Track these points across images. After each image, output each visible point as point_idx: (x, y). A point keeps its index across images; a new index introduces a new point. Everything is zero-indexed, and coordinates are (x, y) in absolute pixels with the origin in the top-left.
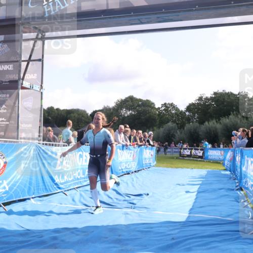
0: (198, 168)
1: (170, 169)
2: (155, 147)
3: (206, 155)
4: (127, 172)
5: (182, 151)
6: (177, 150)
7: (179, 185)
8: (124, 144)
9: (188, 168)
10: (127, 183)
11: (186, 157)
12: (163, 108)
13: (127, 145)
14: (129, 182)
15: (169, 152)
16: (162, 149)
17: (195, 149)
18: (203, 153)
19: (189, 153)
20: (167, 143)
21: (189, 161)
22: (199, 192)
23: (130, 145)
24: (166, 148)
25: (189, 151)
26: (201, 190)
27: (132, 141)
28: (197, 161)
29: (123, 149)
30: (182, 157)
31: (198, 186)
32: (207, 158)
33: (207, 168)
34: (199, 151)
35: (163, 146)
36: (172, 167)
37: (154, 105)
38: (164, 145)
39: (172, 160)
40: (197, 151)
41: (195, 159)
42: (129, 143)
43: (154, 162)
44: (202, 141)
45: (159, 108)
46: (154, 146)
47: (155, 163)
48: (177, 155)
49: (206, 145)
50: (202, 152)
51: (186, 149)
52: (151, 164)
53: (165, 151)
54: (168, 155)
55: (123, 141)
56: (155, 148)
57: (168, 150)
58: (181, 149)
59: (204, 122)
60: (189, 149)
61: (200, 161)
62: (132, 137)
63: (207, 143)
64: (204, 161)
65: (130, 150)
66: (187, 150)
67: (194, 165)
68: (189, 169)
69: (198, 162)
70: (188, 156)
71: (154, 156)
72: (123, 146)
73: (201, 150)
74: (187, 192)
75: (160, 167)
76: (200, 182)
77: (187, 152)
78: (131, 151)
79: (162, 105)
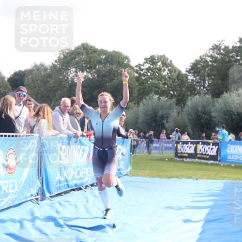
0: (209, 178)
1: (157, 180)
2: (129, 140)
3: (223, 153)
4: (76, 185)
5: (179, 146)
6: (171, 145)
7: (171, 208)
8: (71, 133)
9: (189, 178)
10: (76, 206)
11: (186, 157)
12: (147, 66)
13: (76, 136)
14: (79, 204)
15: (156, 148)
16: (143, 144)
17: (204, 143)
18: (218, 151)
19: (192, 151)
20: (151, 132)
21: (191, 166)
22: (207, 221)
23: (83, 136)
24: (150, 142)
25: (193, 147)
26: (211, 217)
27: (86, 128)
28: (207, 164)
29: (69, 144)
30: (180, 157)
31: (207, 211)
32: (224, 160)
33: (223, 178)
34: (211, 146)
35: (144, 137)
36: (160, 177)
37: (129, 61)
38: (147, 135)
39: (161, 163)
40: (207, 147)
41: (203, 161)
42: (80, 133)
43: (127, 168)
44: (217, 129)
45: (139, 66)
46: (127, 137)
47: (130, 168)
48: (171, 154)
49: (223, 135)
50: (215, 148)
51: (187, 143)
52: (122, 172)
53: (148, 146)
54: (155, 153)
55: (68, 129)
56: (128, 142)
57: (155, 145)
58: (177, 143)
59: (222, 93)
60: (192, 143)
61: (212, 164)
62: (87, 121)
63: (225, 132)
64: (219, 165)
65: (82, 144)
66: (189, 145)
67: (200, 173)
68: (191, 180)
69: (209, 167)
70: (191, 156)
71: (127, 156)
72: (69, 138)
73: (215, 144)
74: (186, 221)
75: (138, 175)
76: (211, 203)
77: (189, 149)
78: (83, 147)
79: (146, 59)
